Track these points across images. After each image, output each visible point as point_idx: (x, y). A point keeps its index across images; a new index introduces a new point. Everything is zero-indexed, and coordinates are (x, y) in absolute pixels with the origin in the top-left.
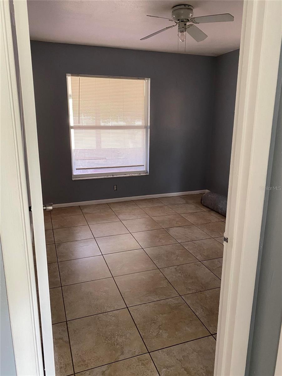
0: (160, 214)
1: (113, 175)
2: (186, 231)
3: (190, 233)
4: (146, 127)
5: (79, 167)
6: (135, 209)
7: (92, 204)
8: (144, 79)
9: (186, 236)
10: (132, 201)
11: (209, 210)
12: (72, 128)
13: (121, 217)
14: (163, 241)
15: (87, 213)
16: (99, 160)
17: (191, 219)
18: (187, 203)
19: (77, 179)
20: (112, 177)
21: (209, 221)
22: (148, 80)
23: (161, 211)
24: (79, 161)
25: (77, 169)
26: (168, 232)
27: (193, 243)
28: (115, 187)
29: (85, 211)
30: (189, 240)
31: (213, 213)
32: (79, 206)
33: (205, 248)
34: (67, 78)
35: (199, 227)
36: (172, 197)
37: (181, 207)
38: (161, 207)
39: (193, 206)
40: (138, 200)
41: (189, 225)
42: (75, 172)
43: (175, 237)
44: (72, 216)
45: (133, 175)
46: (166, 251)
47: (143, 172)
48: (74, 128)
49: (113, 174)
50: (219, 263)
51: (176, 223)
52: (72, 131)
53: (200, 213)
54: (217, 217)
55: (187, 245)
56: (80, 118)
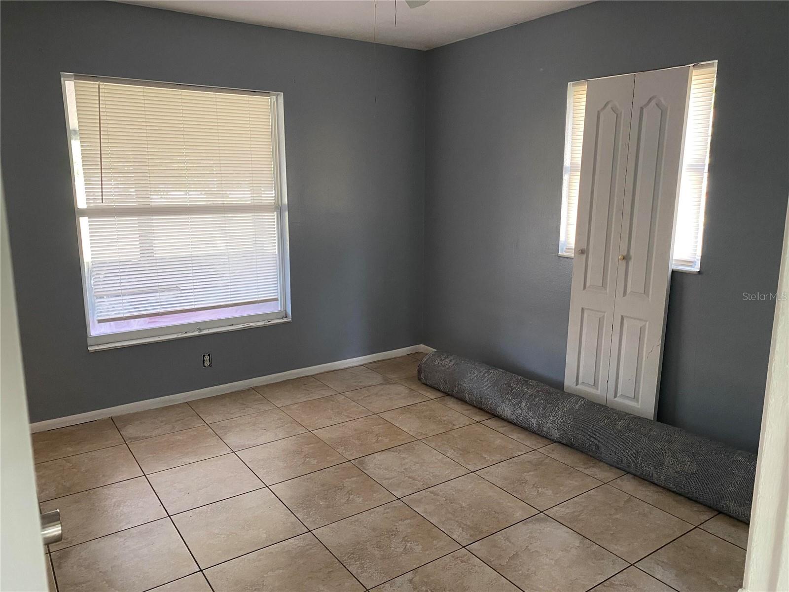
0: (330, 418)
1: (199, 330)
2: (407, 460)
3: (418, 466)
4: (278, 208)
5: (108, 315)
6: (265, 411)
7: (147, 409)
8: (267, 94)
9: (410, 475)
10: (253, 389)
11: (439, 395)
12: (84, 213)
13: (232, 439)
14: (359, 500)
15: (136, 439)
16: (161, 294)
17: (409, 425)
18: (387, 382)
19: (102, 347)
20: (197, 333)
21: (451, 426)
22: (277, 95)
23: (332, 409)
24: (106, 300)
25: (100, 321)
26: (364, 468)
27: (431, 492)
28: (207, 358)
29: (130, 431)
30: (420, 485)
31: (451, 403)
32: (112, 418)
33: (464, 505)
34: (62, 83)
35: (433, 445)
36: (349, 368)
37: (377, 394)
38: (328, 399)
39: (402, 389)
40: (267, 386)
41: (408, 444)
42: (95, 330)
43: (385, 483)
44: (93, 453)
45: (252, 324)
46: (374, 529)
47: (277, 315)
48: (88, 213)
49: (199, 325)
50: (510, 545)
51: (377, 441)
52: (84, 223)
53: (424, 405)
54: (464, 412)
55: (420, 501)
56: (106, 188)
